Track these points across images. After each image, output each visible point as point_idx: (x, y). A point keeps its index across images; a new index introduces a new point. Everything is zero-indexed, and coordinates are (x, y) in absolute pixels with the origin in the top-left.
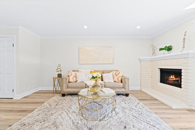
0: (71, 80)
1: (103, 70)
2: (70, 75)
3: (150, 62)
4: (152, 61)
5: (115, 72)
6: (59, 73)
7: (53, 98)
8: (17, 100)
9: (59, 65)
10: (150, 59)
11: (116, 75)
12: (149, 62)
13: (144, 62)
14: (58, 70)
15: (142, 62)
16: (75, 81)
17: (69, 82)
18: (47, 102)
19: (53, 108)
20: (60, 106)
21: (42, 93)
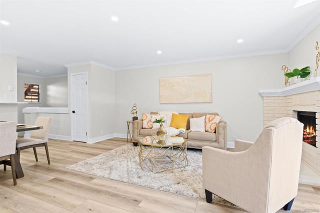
0: (145, 125)
1: (192, 113)
2: (144, 119)
3: (283, 98)
4: (286, 96)
5: (210, 116)
6: (135, 115)
7: (123, 146)
8: (89, 144)
9: (135, 105)
10: (282, 92)
11: (210, 121)
12: (280, 98)
13: (270, 98)
14: (133, 112)
15: (264, 98)
16: (151, 127)
17: (142, 128)
18: (115, 149)
19: (117, 155)
20: (125, 155)
21: (116, 140)
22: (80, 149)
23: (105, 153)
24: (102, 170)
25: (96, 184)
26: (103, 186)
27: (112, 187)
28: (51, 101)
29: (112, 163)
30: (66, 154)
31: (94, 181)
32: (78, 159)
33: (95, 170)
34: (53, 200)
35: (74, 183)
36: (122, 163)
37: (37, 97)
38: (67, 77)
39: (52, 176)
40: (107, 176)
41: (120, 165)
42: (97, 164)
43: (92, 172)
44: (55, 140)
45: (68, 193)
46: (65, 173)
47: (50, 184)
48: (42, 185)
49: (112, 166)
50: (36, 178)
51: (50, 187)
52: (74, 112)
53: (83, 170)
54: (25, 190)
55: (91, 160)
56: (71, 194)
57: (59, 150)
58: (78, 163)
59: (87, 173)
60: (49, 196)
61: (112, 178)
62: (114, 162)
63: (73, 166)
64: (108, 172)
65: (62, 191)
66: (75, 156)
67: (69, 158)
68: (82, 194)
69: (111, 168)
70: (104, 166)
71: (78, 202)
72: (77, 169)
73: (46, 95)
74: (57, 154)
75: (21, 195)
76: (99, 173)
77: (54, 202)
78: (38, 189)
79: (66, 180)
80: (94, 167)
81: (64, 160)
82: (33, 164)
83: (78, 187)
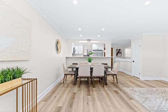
8: (140, 80)
18: (157, 88)
19: (157, 92)
20: (163, 95)
21: (162, 82)
22: (134, 81)
23: (147, 88)
24: (140, 97)
25: (132, 103)
26: (136, 106)
27: (141, 111)
28: (126, 56)
29: (149, 96)
30: (126, 81)
31: (132, 101)
32: (130, 86)
33: (135, 95)
34: (110, 99)
35: (122, 97)
36: (157, 99)
37: (121, 54)
38: (131, 44)
39: (115, 89)
40: (141, 102)
41: (155, 100)
42: (139, 93)
43: (133, 96)
44: (125, 74)
45: (117, 100)
46: (121, 90)
47: (113, 92)
48: (110, 91)
49: (148, 98)
50: (110, 87)
51: (113, 94)
52: (134, 61)
53: (129, 93)
54: (105, 90)
55: (136, 89)
56: (118, 101)
57: (125, 79)
58: (129, 88)
59: (130, 95)
60: (110, 97)
61: (144, 105)
62: (151, 96)
63: (126, 88)
64: (143, 100)
65: (115, 97)
66: (130, 84)
67: (127, 84)
68: (123, 104)
69: (146, 99)
70: (142, 96)
71: (119, 107)
72: (127, 91)
73: (124, 53)
74: (123, 80)
75: (103, 91)
76: (137, 98)
77: (111, 100)
78: (109, 92)
79: (120, 94)
80: (136, 94)
81: (124, 84)
82: (112, 81)
83: (122, 99)
